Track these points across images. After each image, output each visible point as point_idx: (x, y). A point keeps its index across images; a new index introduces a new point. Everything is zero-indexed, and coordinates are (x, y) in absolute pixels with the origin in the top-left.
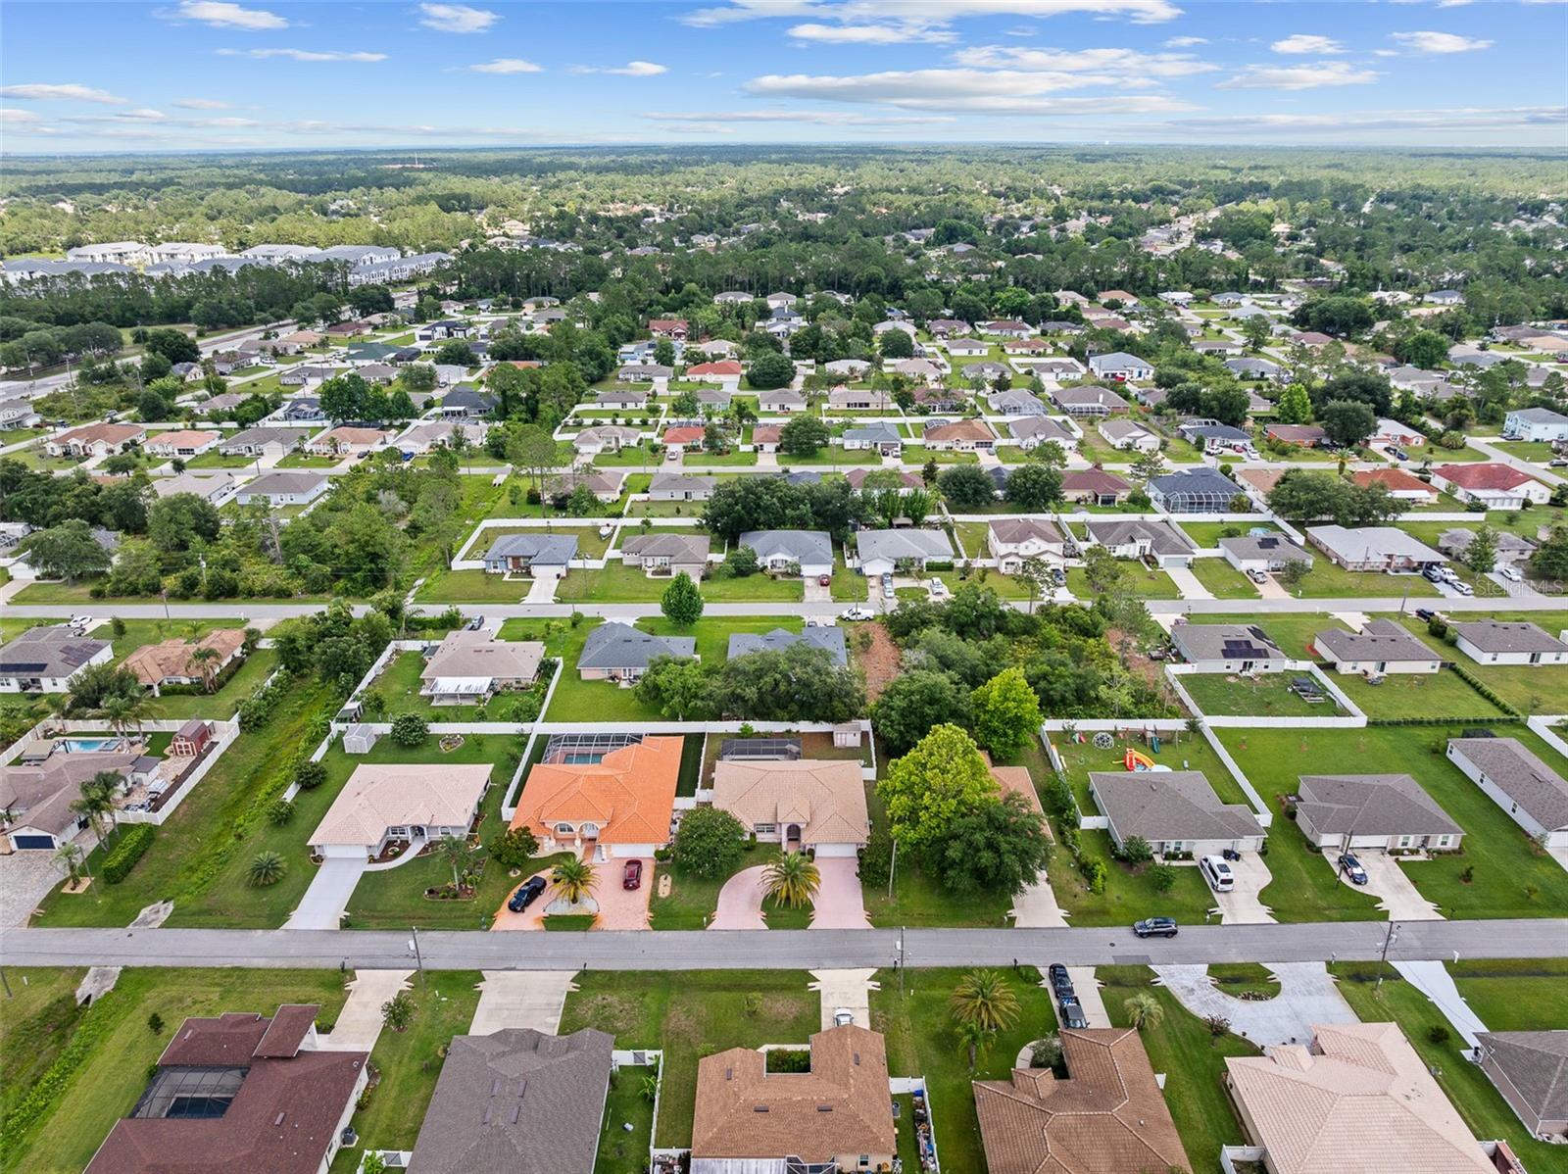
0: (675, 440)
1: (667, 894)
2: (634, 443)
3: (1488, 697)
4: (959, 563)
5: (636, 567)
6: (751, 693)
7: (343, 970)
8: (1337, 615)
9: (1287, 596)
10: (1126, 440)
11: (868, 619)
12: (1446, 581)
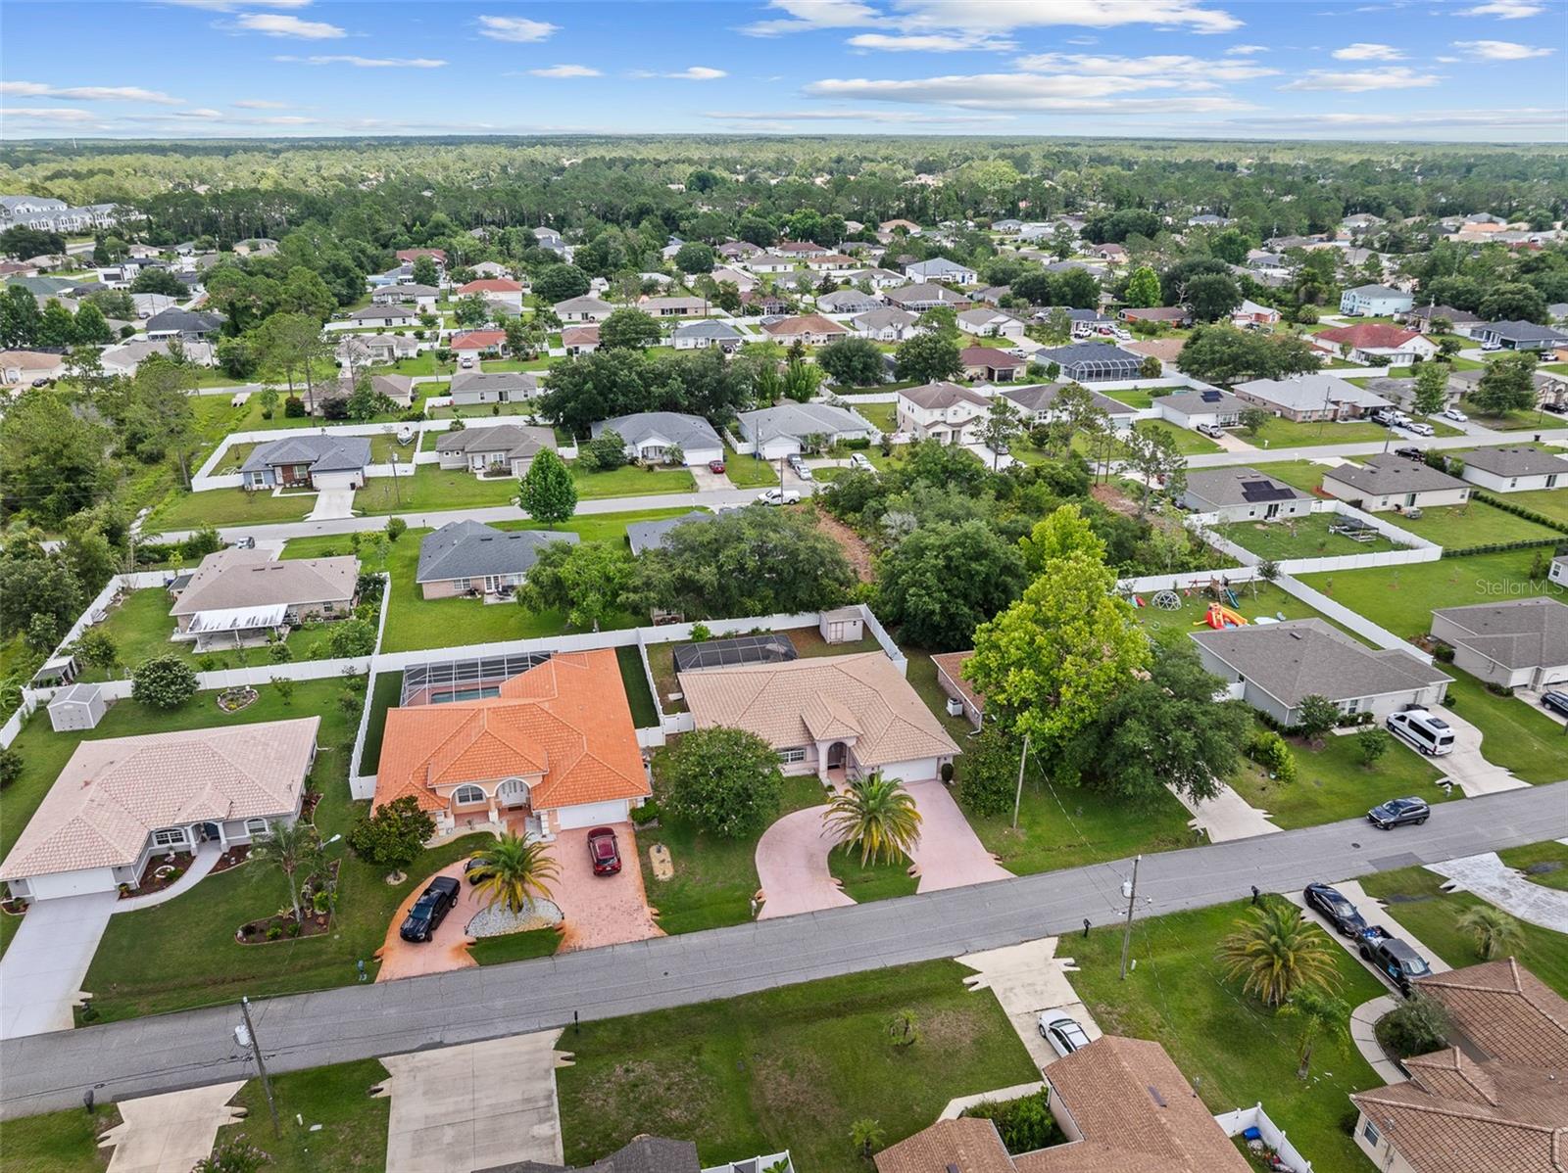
0: (467, 346)
1: (670, 873)
2: (413, 353)
3: (1538, 520)
4: (876, 440)
5: (460, 470)
6: (707, 574)
7: (90, 1107)
8: (1319, 461)
9: (1252, 448)
10: (989, 326)
11: (793, 502)
12: (1400, 425)
